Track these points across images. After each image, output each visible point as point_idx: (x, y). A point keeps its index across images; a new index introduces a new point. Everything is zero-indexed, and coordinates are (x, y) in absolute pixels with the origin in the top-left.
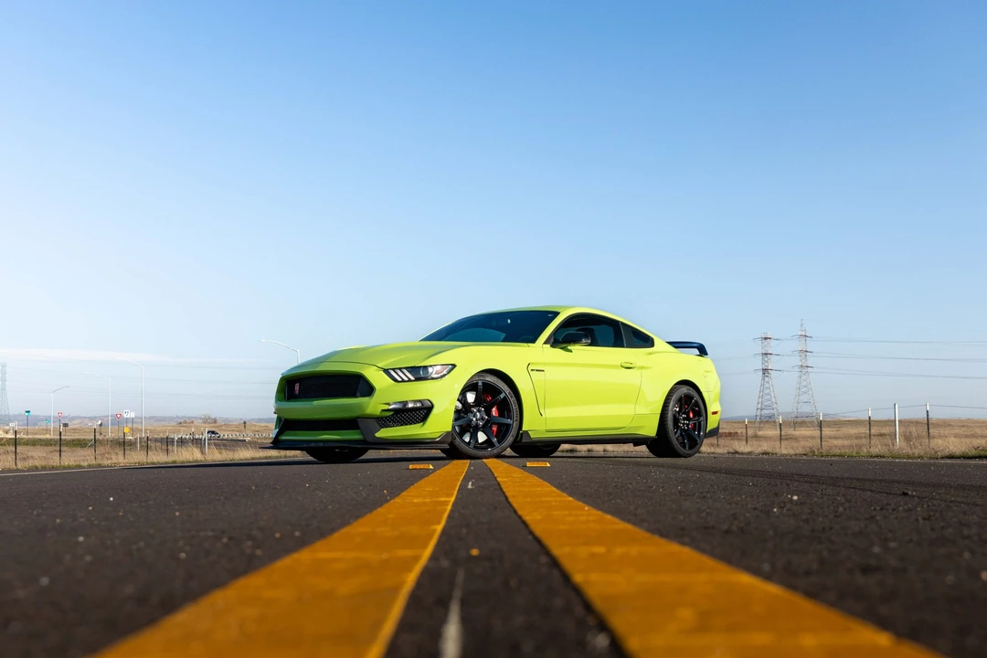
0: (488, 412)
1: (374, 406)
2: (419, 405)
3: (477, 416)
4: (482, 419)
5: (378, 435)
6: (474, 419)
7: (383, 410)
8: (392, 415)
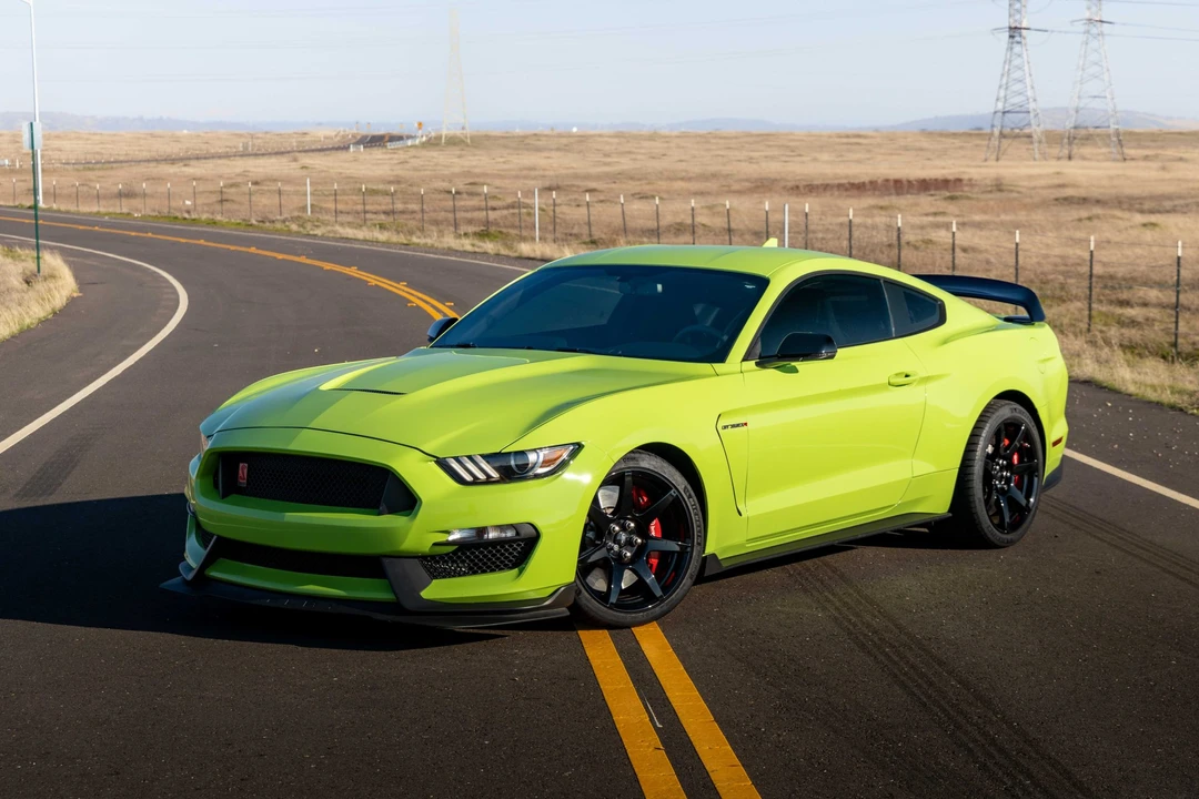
0: (642, 530)
1: (417, 534)
2: (510, 534)
3: (622, 537)
4: (629, 543)
5: (426, 594)
6: (616, 547)
7: (435, 544)
8: (454, 552)
